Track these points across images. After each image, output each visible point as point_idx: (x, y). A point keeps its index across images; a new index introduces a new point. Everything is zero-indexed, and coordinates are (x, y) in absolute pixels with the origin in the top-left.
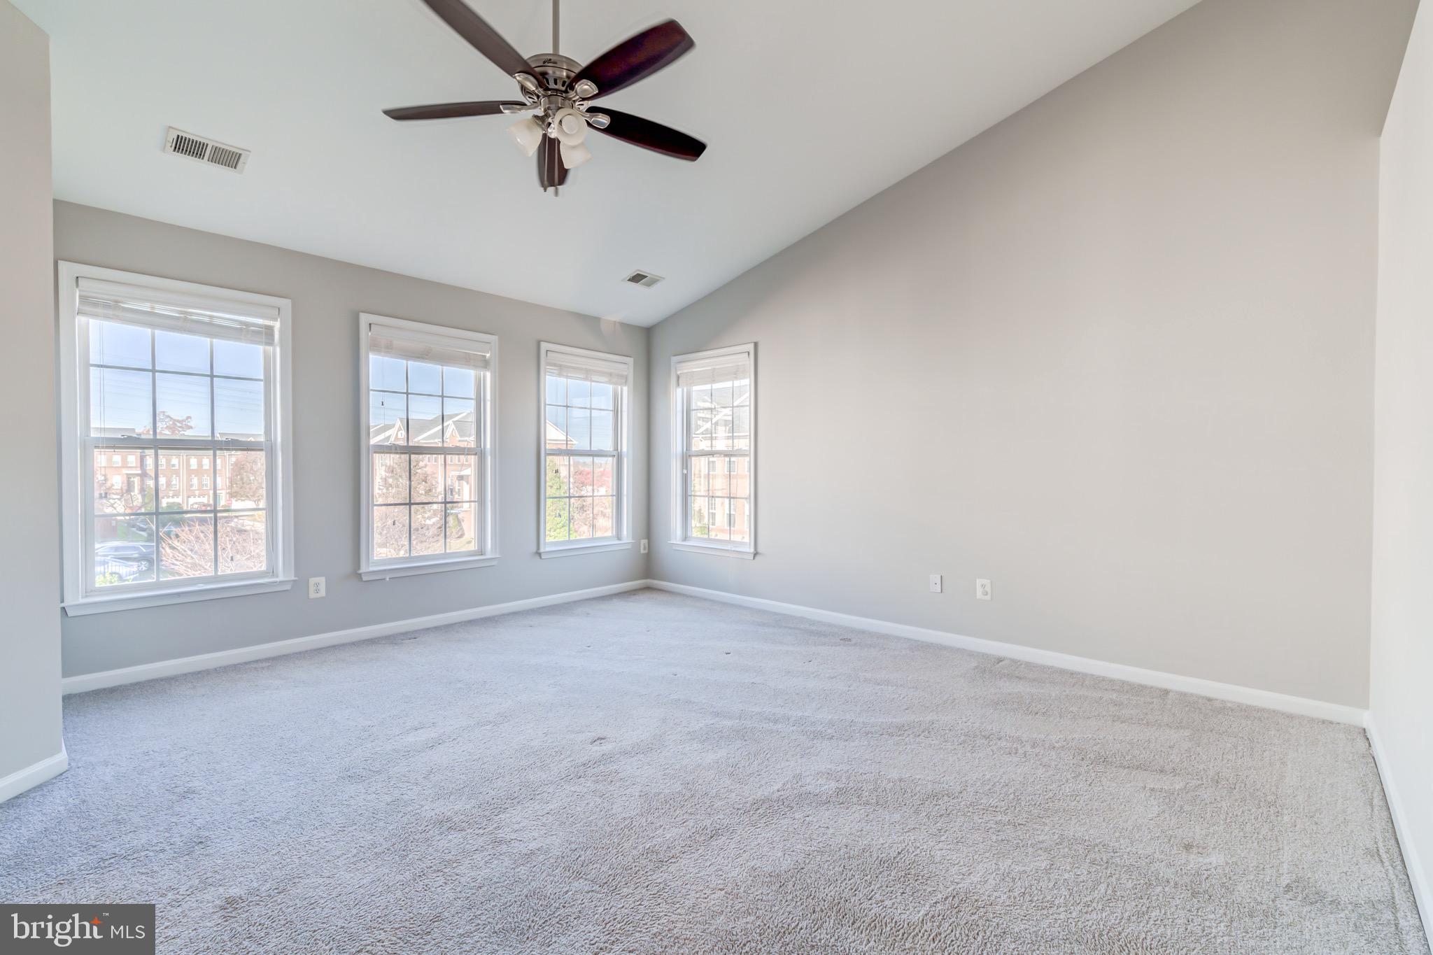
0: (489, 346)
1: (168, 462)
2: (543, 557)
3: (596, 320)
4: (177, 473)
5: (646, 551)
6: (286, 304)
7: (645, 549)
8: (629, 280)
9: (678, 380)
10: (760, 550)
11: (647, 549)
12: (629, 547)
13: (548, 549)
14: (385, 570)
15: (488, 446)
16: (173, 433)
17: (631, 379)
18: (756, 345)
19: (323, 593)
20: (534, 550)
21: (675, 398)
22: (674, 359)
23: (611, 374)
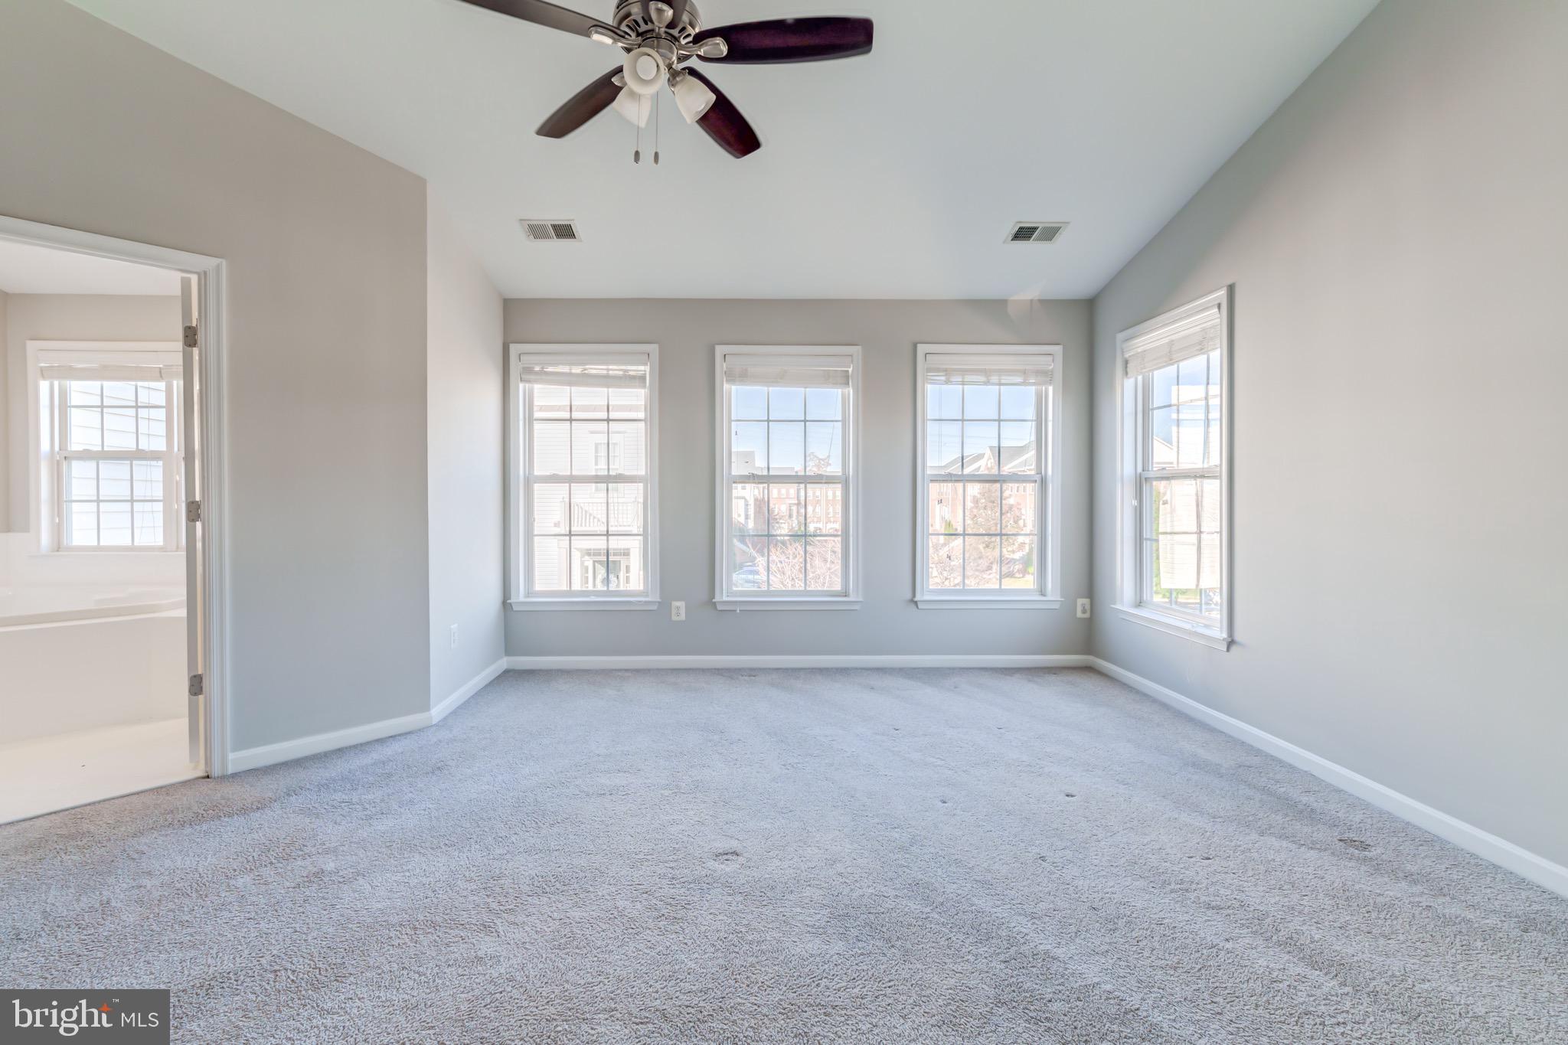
0: (851, 360)
1: (814, 493)
2: (920, 607)
3: (1003, 303)
4: (818, 502)
5: (1087, 615)
6: (653, 348)
7: (1084, 611)
8: (1012, 240)
9: (1126, 367)
10: (1238, 637)
11: (1089, 612)
12: (1056, 606)
13: (927, 597)
14: (736, 602)
15: (851, 474)
16: (819, 470)
17: (1059, 376)
18: (1231, 290)
19: (683, 617)
20: (909, 596)
21: (1123, 395)
22: (1120, 336)
23: (1024, 372)
